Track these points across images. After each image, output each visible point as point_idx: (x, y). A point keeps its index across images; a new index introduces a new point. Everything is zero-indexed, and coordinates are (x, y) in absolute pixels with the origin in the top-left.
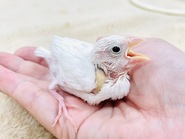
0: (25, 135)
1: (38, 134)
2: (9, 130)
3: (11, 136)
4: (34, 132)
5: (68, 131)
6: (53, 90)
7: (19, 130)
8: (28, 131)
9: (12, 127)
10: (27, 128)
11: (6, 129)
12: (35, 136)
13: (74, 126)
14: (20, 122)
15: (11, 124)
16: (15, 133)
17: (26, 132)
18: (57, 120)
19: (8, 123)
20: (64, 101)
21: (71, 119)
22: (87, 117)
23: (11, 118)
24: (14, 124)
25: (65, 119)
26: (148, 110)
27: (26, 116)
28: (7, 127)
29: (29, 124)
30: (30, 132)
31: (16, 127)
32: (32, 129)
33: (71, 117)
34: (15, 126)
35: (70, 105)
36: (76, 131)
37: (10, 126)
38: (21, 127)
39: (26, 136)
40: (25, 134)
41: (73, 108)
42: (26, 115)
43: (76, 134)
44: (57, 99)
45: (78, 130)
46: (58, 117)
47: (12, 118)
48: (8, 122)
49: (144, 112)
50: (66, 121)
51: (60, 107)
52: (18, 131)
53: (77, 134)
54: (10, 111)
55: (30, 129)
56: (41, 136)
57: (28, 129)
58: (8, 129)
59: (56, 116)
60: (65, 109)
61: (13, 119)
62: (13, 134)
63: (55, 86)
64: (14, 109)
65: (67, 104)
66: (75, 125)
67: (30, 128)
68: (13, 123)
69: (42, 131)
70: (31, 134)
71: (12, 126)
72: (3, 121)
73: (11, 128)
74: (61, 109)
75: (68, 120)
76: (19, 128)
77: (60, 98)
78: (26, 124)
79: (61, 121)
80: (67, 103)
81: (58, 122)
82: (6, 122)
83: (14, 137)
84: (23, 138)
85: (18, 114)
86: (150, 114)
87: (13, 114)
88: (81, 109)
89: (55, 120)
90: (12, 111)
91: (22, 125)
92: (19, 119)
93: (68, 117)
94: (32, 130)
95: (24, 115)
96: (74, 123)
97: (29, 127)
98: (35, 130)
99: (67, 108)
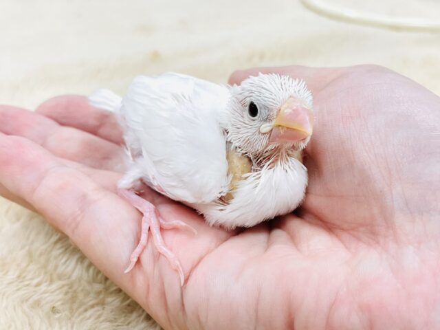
0: (59, 303)
1: (91, 300)
2: (21, 293)
3: (25, 306)
4: (81, 296)
5: (163, 284)
6: (129, 190)
7: (45, 292)
8: (67, 293)
9: (27, 285)
10: (63, 286)
11: (15, 289)
12: (81, 304)
13: (176, 271)
14: (46, 273)
15: (24, 278)
16: (36, 297)
17: (61, 296)
18: (138, 256)
19: (19, 277)
20: (155, 212)
21: (170, 254)
22: (209, 252)
23: (24, 264)
24: (32, 279)
25: (158, 256)
26: (353, 229)
27: (61, 259)
28: (15, 284)
29: (69, 278)
30: (69, 295)
31: (38, 285)
32: (75, 288)
33: (171, 250)
34: (35, 282)
35: (167, 223)
36: (182, 282)
37: (23, 281)
38: (50, 285)
39: (62, 304)
40: (59, 300)
41: (175, 229)
42: (61, 257)
43: (183, 289)
44: (138, 210)
45: (186, 280)
46: (138, 249)
47: (28, 265)
48: (17, 273)
49: (345, 236)
50: (158, 259)
51: (145, 227)
52: (41, 294)
53: (185, 288)
54: (23, 248)
55: (70, 288)
56: (97, 304)
57: (66, 288)
58: (18, 290)
59: (135, 248)
60: (156, 231)
61: (30, 267)
62: (31, 301)
63: (134, 181)
64: (32, 243)
65: (161, 221)
66: (181, 269)
67: (71, 286)
68: (29, 276)
69: (99, 293)
70: (73, 299)
71: (27, 283)
72: (7, 272)
73: (25, 288)
74: (147, 232)
75: (164, 256)
76: (43, 287)
77: (146, 206)
78: (60, 278)
79: (147, 260)
80: (162, 218)
81: (139, 261)
82: (12, 275)
83: (32, 307)
84: (54, 307)
85: (41, 255)
86: (358, 239)
87: (30, 255)
88: (195, 231)
89: (132, 256)
90: (27, 248)
91: (51, 281)
92: (45, 266)
93: (164, 249)
94: (75, 291)
95: (56, 258)
96: (178, 263)
97: (68, 285)
98: (82, 290)
99: (162, 229)
